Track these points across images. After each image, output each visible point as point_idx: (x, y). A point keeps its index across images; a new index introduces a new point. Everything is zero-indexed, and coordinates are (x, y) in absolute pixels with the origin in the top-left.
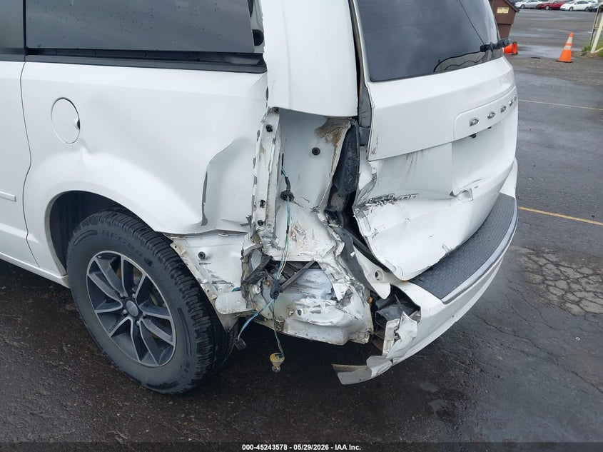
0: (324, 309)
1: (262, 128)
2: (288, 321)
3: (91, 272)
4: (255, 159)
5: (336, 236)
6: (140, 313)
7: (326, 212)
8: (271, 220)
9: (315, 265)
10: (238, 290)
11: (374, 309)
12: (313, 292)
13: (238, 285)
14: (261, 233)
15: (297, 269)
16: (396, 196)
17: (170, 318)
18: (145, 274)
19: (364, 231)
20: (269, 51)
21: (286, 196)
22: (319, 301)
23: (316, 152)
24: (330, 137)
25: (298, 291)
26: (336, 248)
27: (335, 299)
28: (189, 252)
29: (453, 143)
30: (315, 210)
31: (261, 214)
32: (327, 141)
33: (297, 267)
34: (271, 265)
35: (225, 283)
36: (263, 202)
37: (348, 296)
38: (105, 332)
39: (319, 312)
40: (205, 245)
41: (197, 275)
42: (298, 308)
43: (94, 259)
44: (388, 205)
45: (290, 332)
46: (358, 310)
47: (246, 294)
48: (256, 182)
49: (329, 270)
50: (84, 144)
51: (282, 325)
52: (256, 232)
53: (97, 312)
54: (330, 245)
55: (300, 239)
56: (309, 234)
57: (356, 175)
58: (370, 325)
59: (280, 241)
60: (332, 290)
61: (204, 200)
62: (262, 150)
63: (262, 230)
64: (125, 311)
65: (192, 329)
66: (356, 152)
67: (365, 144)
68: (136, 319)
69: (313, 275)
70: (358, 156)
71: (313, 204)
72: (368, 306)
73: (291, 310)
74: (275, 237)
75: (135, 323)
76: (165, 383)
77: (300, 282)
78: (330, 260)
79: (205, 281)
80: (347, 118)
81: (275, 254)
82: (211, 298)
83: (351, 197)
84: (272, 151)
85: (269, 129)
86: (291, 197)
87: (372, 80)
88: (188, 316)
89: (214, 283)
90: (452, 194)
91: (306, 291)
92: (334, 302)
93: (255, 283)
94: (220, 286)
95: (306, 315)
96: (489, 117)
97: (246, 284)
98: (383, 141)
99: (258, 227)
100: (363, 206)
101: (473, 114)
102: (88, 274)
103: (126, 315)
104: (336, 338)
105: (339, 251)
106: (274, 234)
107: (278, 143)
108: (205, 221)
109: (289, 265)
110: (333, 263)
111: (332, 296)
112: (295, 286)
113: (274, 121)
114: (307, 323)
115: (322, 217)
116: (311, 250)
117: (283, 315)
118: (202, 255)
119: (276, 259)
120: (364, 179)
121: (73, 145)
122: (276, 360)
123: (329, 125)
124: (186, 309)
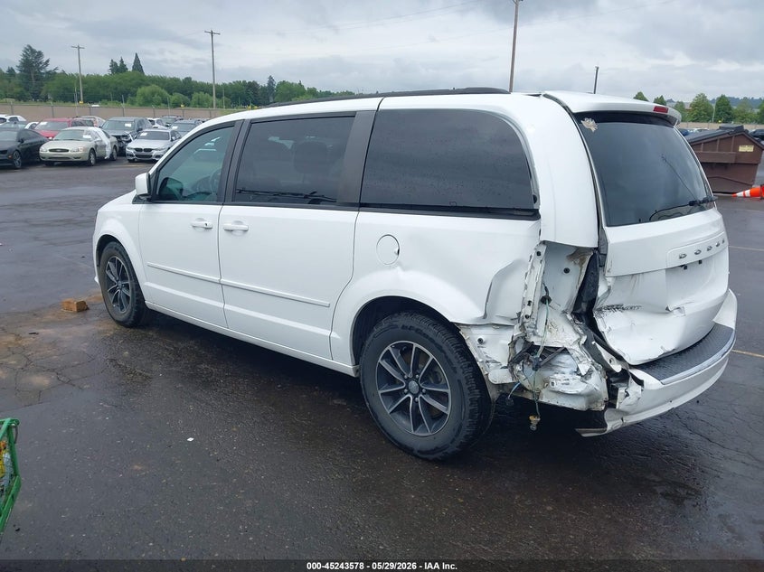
0: (571, 382)
1: (534, 253)
2: (543, 391)
3: (382, 359)
4: (526, 274)
5: (580, 331)
6: (421, 389)
7: (572, 313)
8: (535, 316)
9: (565, 351)
10: (506, 367)
11: (608, 382)
12: (563, 370)
13: (506, 364)
14: (526, 325)
15: (552, 353)
16: (624, 306)
17: (449, 391)
18: (432, 357)
19: (601, 327)
20: (543, 208)
21: (545, 300)
22: (568, 376)
23: (567, 271)
24: (578, 261)
25: (551, 370)
26: (580, 339)
27: (580, 375)
28: (472, 338)
29: (667, 270)
30: (564, 312)
31: (528, 310)
32: (575, 263)
33: (551, 350)
34: (531, 348)
35: (496, 362)
36: (530, 302)
37: (589, 373)
38: (385, 409)
39: (568, 384)
40: (482, 334)
41: (476, 356)
42: (552, 380)
43: (389, 348)
44: (618, 312)
45: (544, 400)
46: (597, 383)
47: (512, 371)
48: (526, 288)
49: (575, 354)
50: (399, 264)
51: (538, 394)
52: (523, 324)
53: (380, 392)
54: (576, 337)
55: (554, 331)
56: (560, 328)
57: (596, 287)
58: (605, 396)
59: (540, 331)
60: (578, 369)
61: (487, 301)
62: (532, 267)
63: (528, 322)
64: (406, 391)
65: (468, 398)
66: (597, 270)
67: (603, 266)
68: (415, 396)
69: (564, 358)
70: (598, 274)
71: (563, 308)
72: (604, 380)
73: (546, 382)
74: (536, 328)
75: (414, 400)
76: (437, 448)
77: (553, 363)
78: (576, 347)
79: (480, 360)
80: (591, 249)
81: (535, 340)
82: (485, 373)
83: (592, 302)
84: (539, 268)
85: (539, 254)
86: (550, 300)
87: (608, 226)
88: (465, 387)
89: (487, 362)
90: (667, 309)
91: (558, 369)
92: (579, 377)
93: (518, 363)
94: (492, 365)
95: (558, 386)
96: (696, 254)
97: (513, 362)
98: (616, 264)
99: (525, 319)
100: (600, 310)
101: (682, 250)
102: (379, 361)
103: (406, 394)
104: (579, 405)
105: (582, 342)
106: (536, 325)
107: (543, 263)
108: (485, 316)
109: (546, 349)
110: (578, 349)
111: (577, 372)
112: (549, 365)
113: (543, 250)
114: (558, 392)
115: (570, 318)
116: (562, 339)
117: (540, 387)
118: (480, 340)
119: (536, 344)
120: (602, 290)
121: (390, 266)
122: (534, 420)
123: (577, 253)
124: (464, 382)
